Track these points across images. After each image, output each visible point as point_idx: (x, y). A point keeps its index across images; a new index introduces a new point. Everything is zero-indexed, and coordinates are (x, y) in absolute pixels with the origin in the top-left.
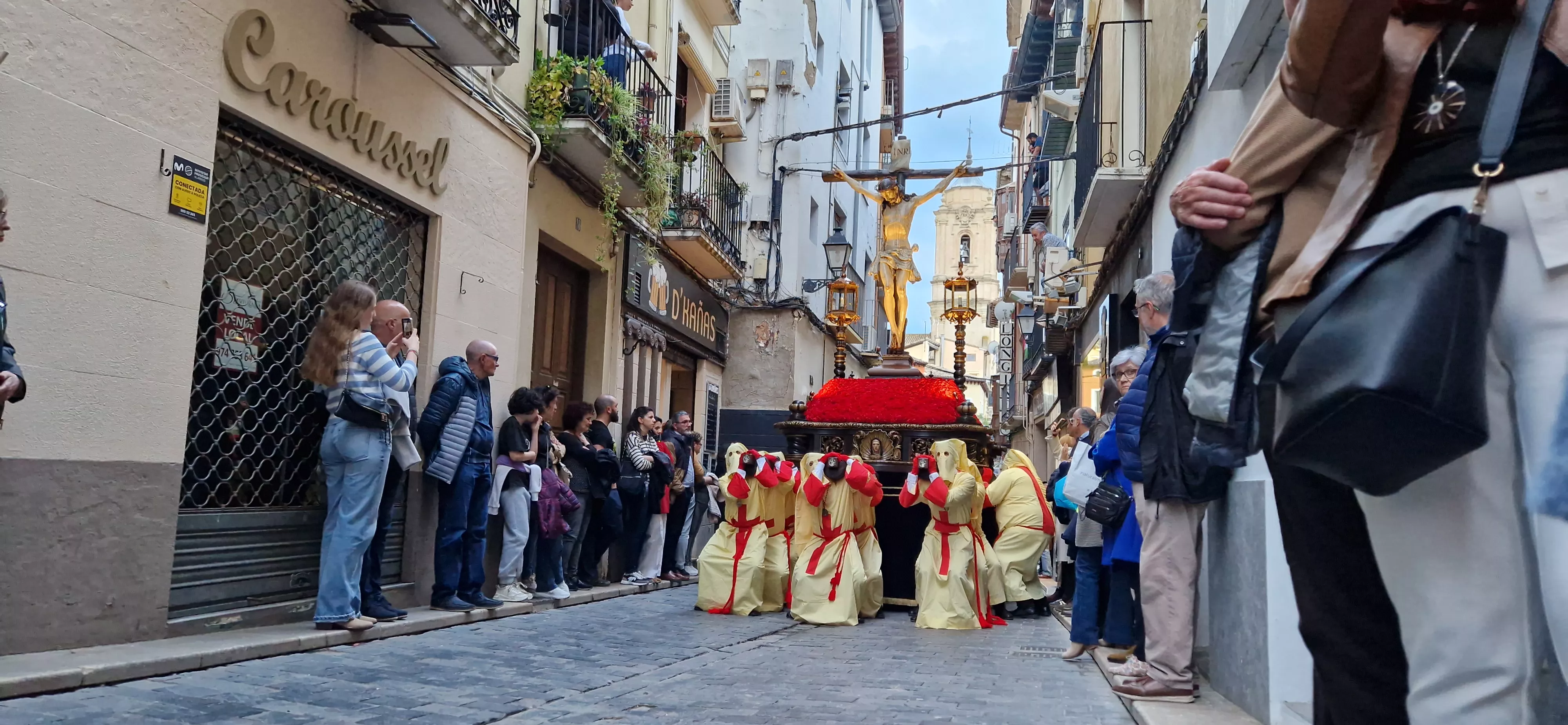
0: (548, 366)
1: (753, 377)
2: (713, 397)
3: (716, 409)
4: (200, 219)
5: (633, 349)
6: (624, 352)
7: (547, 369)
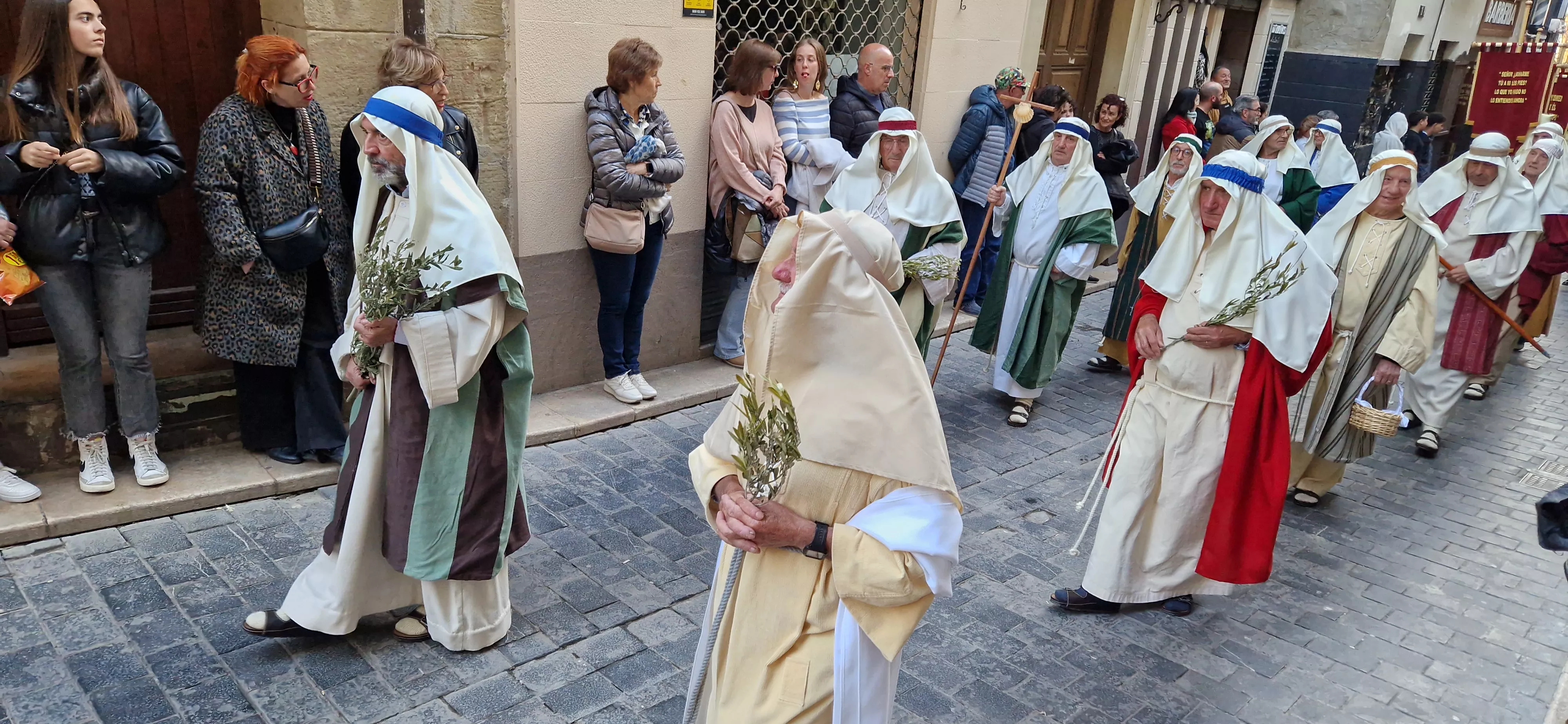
0: (1065, 44)
1: (1336, 13)
2: (1276, 40)
3: (1279, 52)
4: (708, 14)
5: (1167, 16)
6: (1156, 19)
7: (1063, 47)
